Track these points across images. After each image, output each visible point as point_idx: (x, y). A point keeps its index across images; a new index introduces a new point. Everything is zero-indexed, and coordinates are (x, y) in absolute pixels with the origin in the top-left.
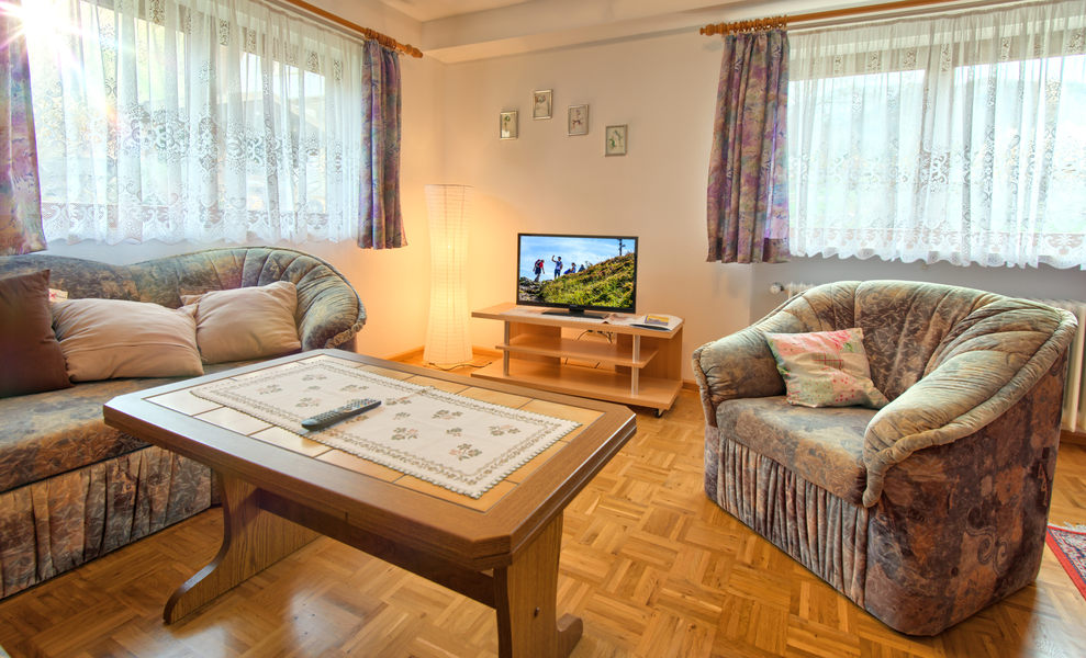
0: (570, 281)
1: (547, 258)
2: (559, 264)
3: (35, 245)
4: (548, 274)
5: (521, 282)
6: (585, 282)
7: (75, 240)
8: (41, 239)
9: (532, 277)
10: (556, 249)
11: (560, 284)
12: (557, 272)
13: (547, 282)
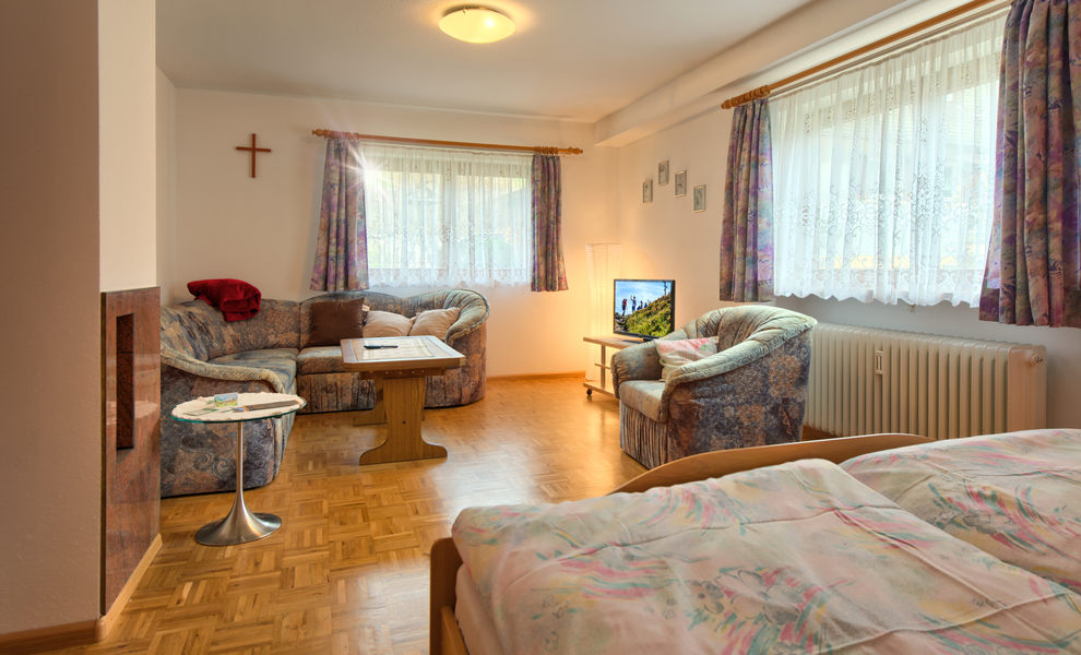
0: (640, 315)
1: (628, 298)
2: (634, 302)
3: (364, 287)
4: (629, 311)
5: (616, 316)
6: (648, 315)
7: (383, 285)
8: (367, 285)
9: (621, 313)
10: (632, 290)
11: (635, 318)
12: (633, 308)
13: (629, 316)
